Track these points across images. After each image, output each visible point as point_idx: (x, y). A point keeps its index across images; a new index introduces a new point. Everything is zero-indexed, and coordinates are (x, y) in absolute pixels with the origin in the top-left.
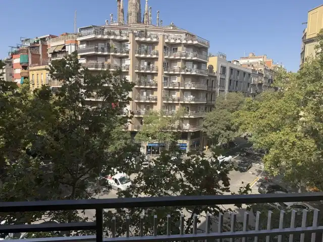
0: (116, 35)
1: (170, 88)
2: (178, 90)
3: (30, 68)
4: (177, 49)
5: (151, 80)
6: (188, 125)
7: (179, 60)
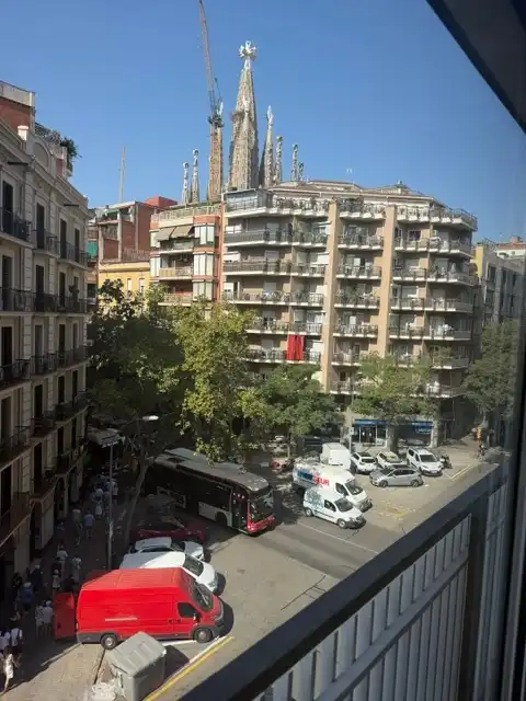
0: (294, 208)
1: (405, 308)
2: (420, 313)
3: (101, 267)
4: (419, 233)
5: (364, 294)
6: (437, 384)
7: (423, 254)
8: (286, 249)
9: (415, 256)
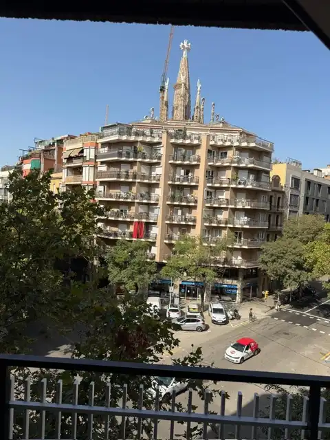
0: (147, 136)
1: (215, 206)
4: (226, 153)
5: (188, 195)
6: (240, 258)
7: (228, 168)
9: (223, 168)
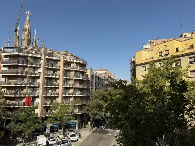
0: (33, 54)
1: (67, 87)
2: (72, 88)
4: (71, 65)
6: (77, 110)
7: (72, 71)
8: (26, 67)
9: (70, 71)
